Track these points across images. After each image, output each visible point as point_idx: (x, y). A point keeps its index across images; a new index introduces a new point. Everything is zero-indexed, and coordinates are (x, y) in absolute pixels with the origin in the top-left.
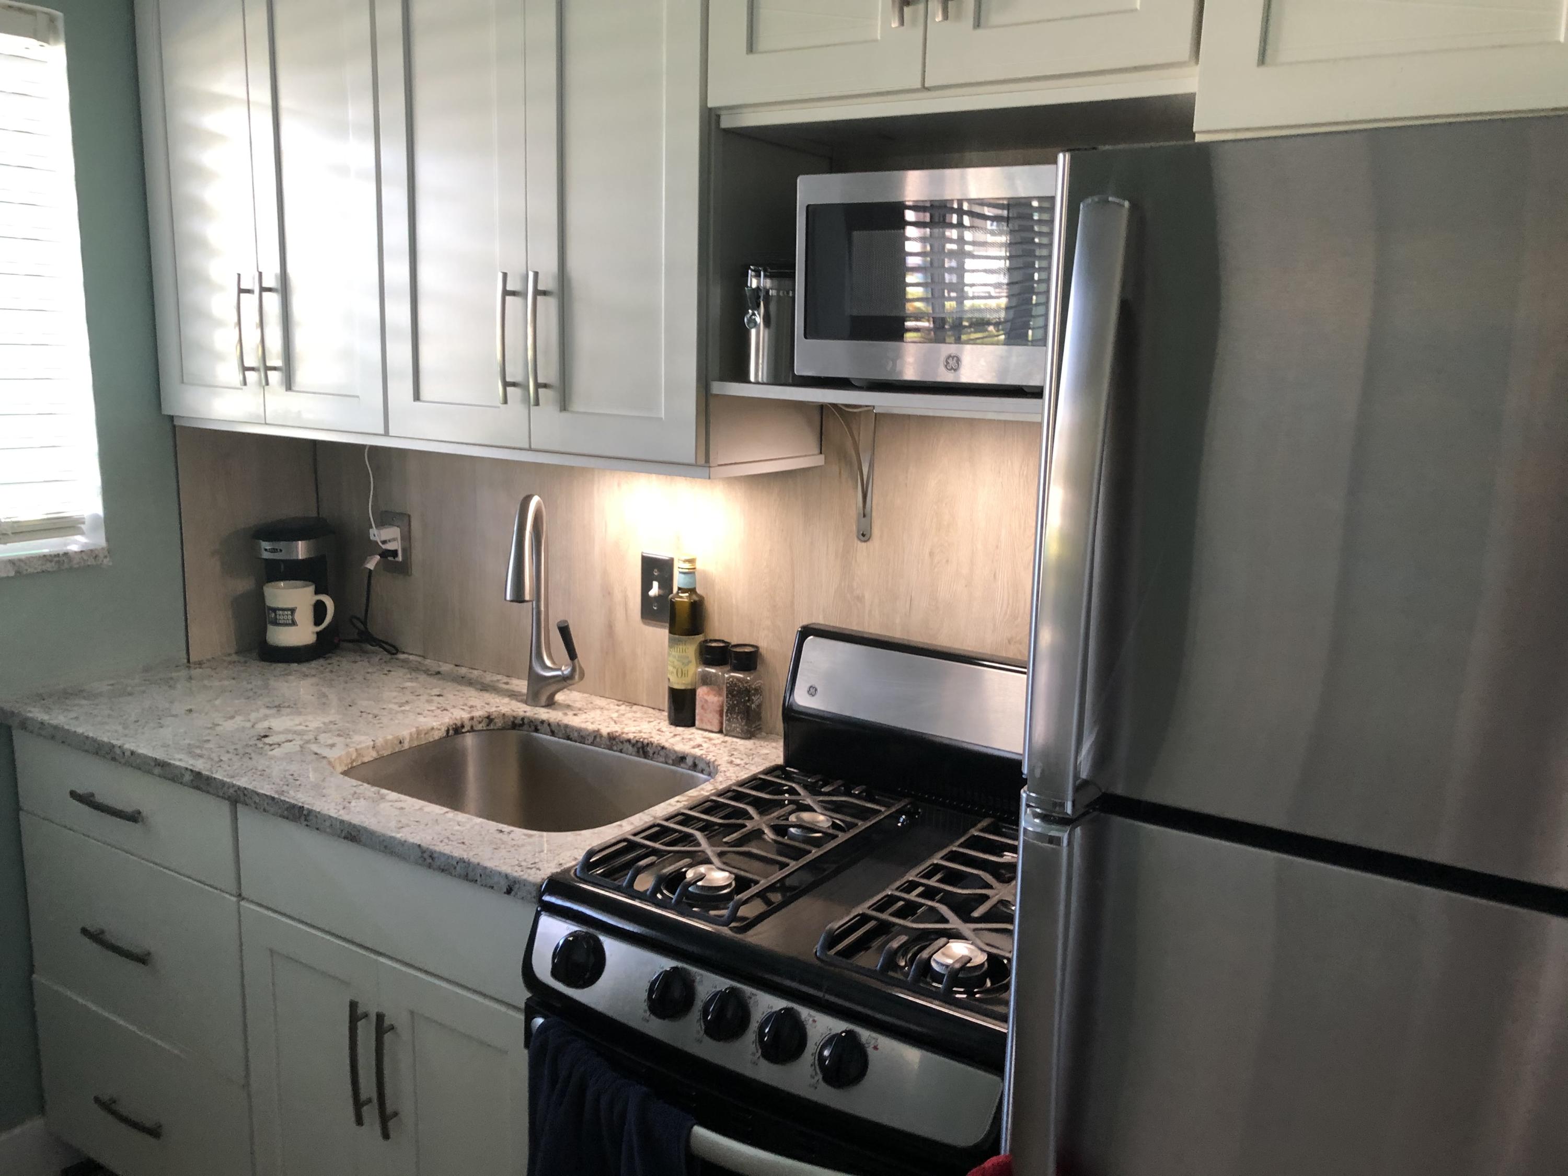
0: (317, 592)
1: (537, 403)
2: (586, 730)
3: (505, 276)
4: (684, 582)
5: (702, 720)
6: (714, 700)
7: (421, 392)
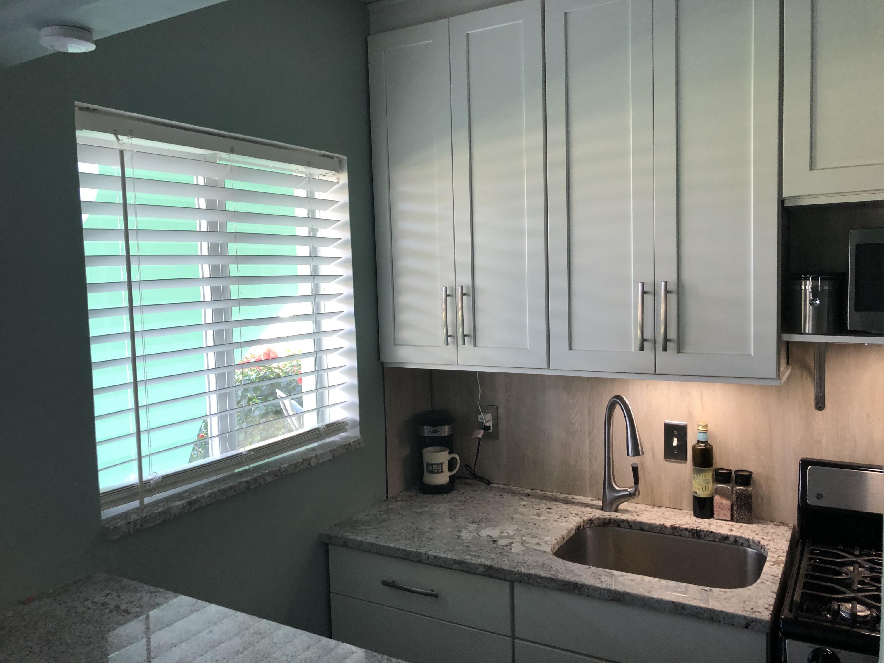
0: (450, 453)
1: (665, 349)
2: (654, 524)
3: (643, 284)
4: (702, 438)
5: (719, 514)
6: (727, 503)
7: (574, 346)
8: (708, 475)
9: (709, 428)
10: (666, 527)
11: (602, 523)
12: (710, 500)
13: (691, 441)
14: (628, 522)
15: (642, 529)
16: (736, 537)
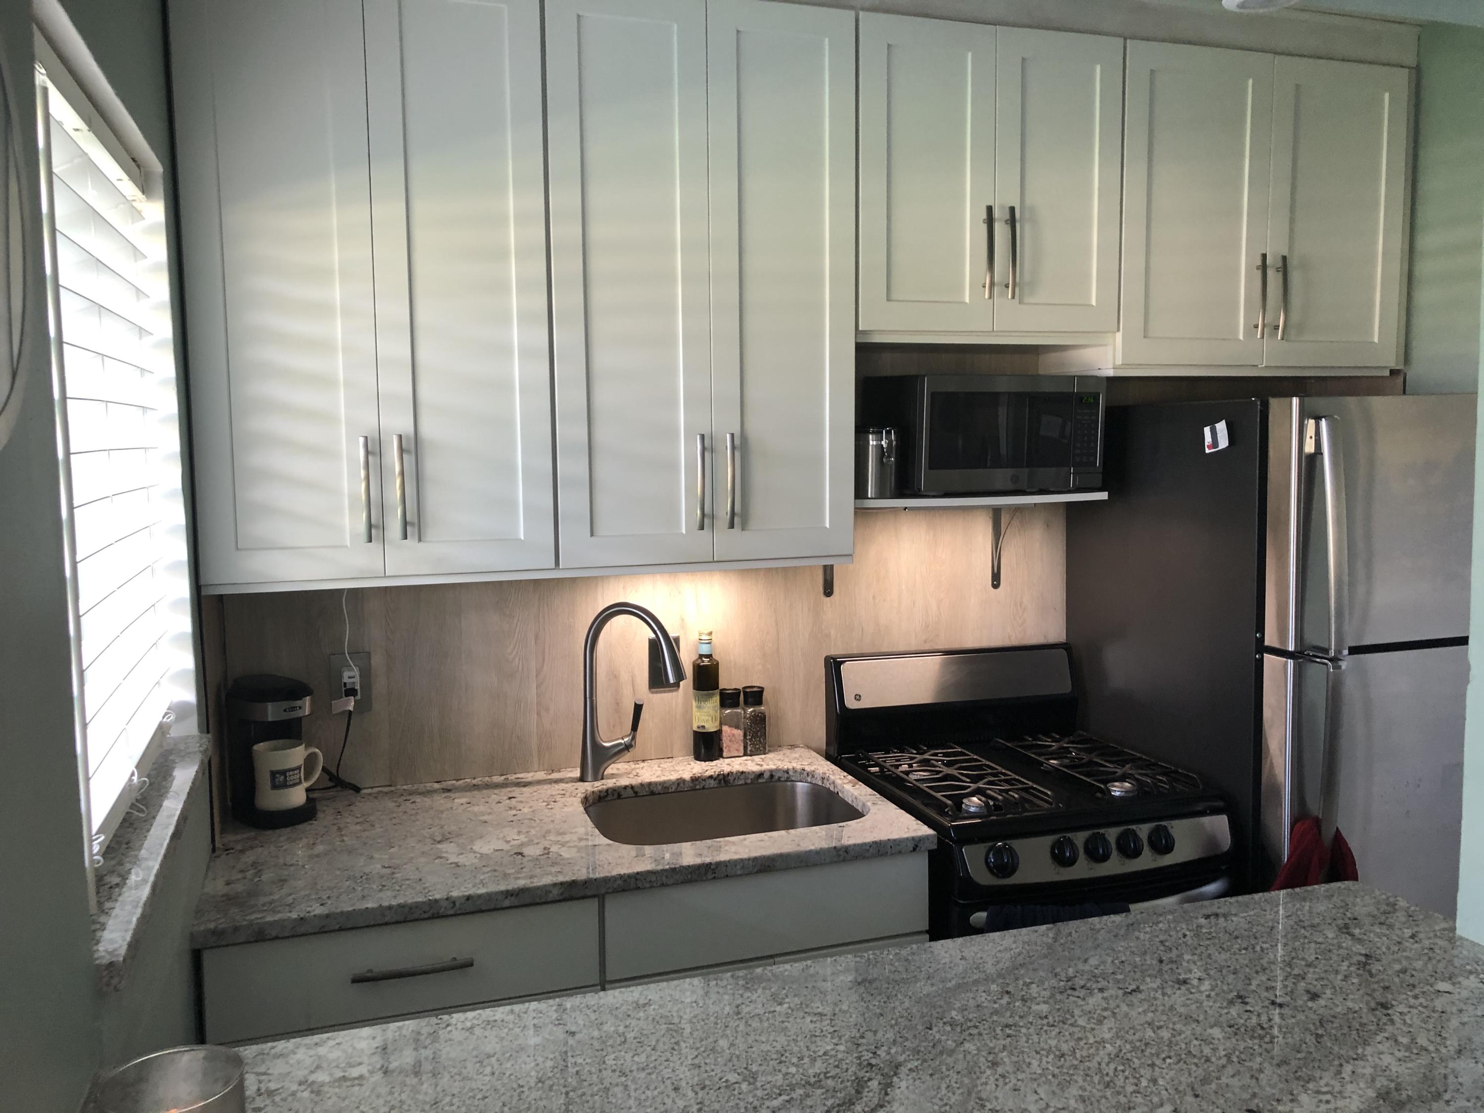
0: (306, 747)
1: (731, 526)
3: (703, 437)
4: (705, 650)
5: (729, 751)
6: (739, 733)
8: (714, 701)
9: (713, 637)
12: (719, 733)
13: (687, 658)
14: (632, 787)
15: (653, 793)
16: (771, 771)
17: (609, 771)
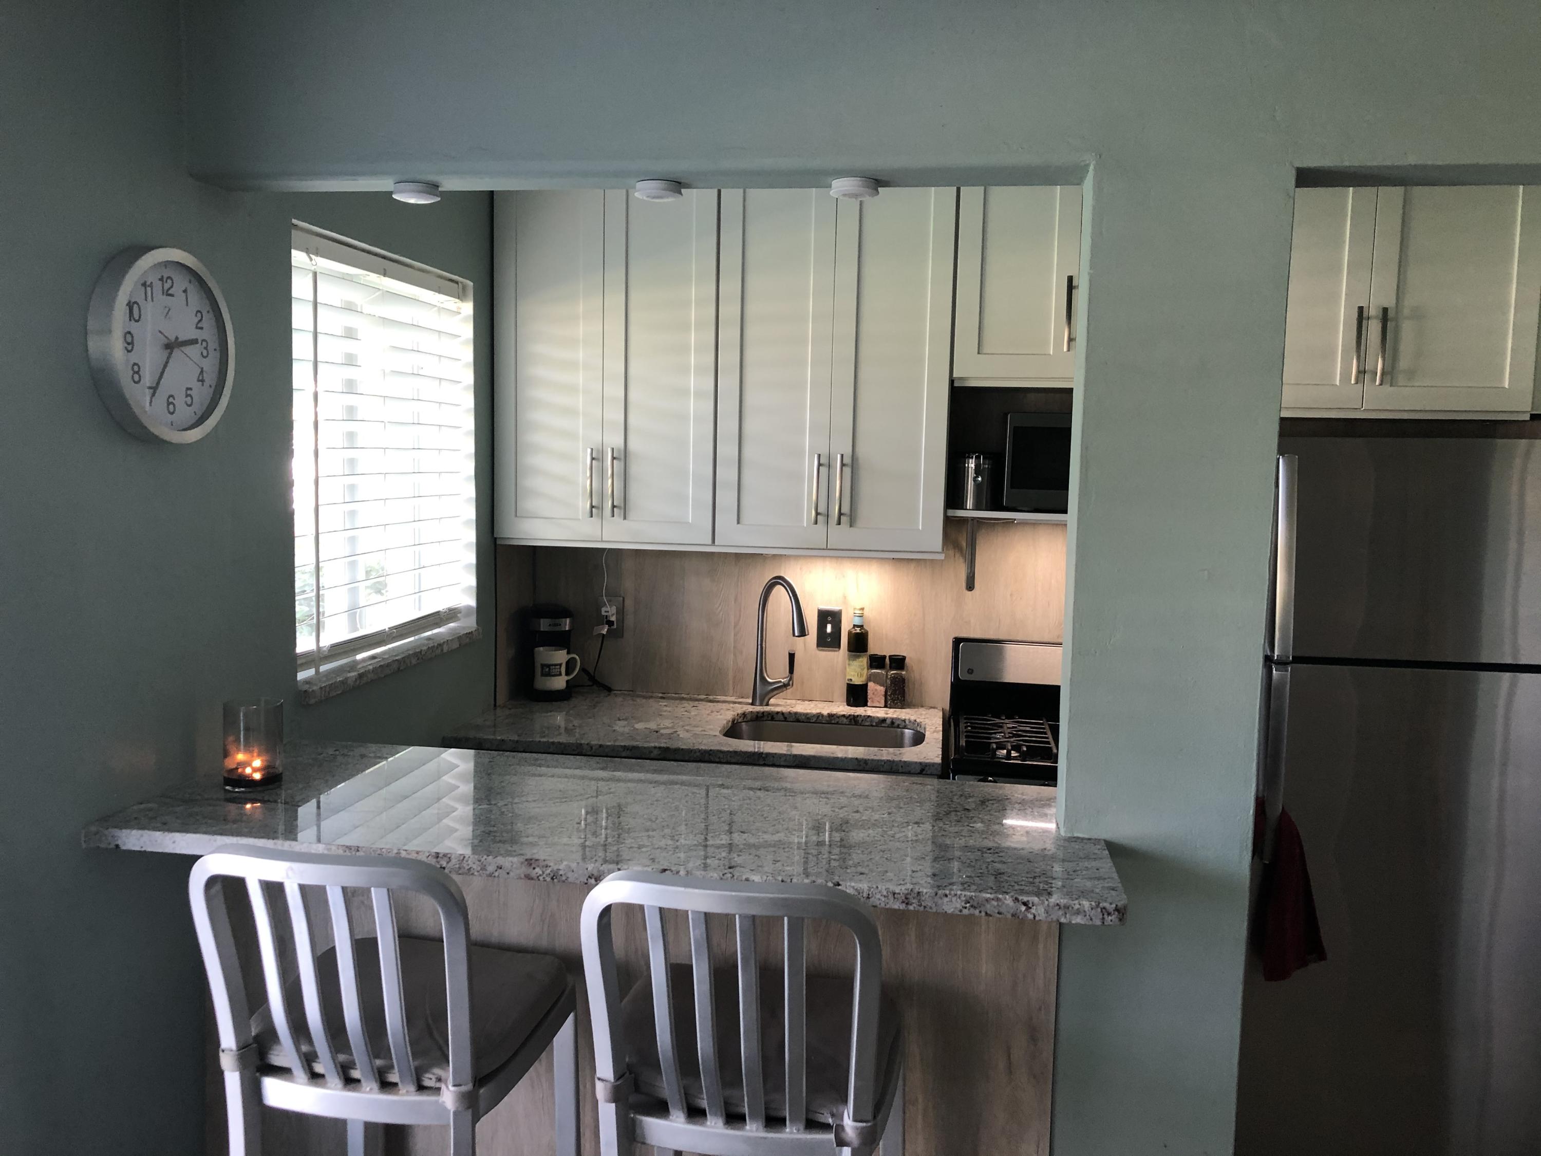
0: (568, 653)
1: (839, 523)
2: (810, 714)
3: (819, 456)
4: (857, 621)
5: (873, 702)
6: (881, 689)
7: (742, 520)
8: (864, 661)
9: (866, 612)
10: (823, 715)
11: (755, 717)
12: (864, 687)
13: (846, 627)
14: (783, 714)
15: (798, 721)
16: (892, 719)
17: (772, 701)
